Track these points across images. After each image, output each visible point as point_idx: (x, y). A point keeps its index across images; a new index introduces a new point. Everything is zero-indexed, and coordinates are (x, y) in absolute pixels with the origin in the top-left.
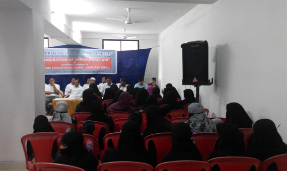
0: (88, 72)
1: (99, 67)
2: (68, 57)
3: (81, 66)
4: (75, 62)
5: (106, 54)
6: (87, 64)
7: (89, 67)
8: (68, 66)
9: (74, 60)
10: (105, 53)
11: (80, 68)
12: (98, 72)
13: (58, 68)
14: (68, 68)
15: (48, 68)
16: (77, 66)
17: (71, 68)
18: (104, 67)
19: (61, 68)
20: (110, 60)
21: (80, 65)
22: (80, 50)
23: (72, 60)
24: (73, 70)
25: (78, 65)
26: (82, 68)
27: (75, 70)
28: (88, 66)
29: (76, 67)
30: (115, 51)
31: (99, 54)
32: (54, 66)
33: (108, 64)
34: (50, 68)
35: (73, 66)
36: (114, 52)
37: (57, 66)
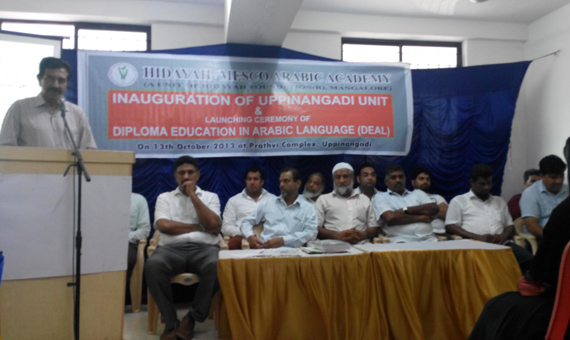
0: (308, 146)
1: (350, 130)
2: (233, 91)
3: (281, 124)
4: (258, 111)
5: (370, 80)
6: (307, 118)
7: (314, 130)
8: (233, 125)
9: (254, 104)
10: (368, 76)
11: (279, 130)
12: (347, 146)
13: (195, 131)
14: (232, 131)
15: (154, 131)
16: (267, 125)
17: (243, 131)
18: (369, 129)
19: (207, 131)
20: (389, 101)
21: (279, 119)
22: (275, 66)
23: (247, 100)
24: (252, 140)
25: (270, 119)
26: (285, 130)
27: (259, 142)
28: (308, 124)
29: (263, 130)
30: (402, 69)
31: (345, 82)
32: (179, 125)
33: (381, 116)
34: (164, 131)
35: (251, 126)
36: (398, 75)
37: (190, 124)
